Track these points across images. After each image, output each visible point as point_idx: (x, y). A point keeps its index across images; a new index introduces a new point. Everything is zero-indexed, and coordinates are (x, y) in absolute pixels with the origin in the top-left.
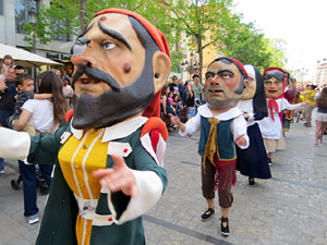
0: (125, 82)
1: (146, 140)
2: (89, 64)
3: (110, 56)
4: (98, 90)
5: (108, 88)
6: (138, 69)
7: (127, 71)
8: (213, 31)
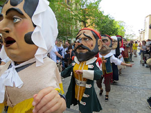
0: (92, 49)
1: (97, 64)
2: (82, 45)
3: (87, 42)
4: (85, 51)
5: (87, 51)
6: (94, 45)
7: (92, 46)
8: (91, 19)
